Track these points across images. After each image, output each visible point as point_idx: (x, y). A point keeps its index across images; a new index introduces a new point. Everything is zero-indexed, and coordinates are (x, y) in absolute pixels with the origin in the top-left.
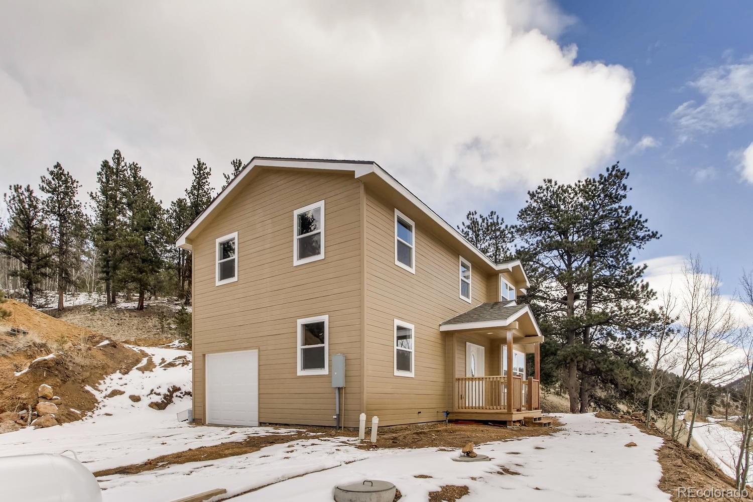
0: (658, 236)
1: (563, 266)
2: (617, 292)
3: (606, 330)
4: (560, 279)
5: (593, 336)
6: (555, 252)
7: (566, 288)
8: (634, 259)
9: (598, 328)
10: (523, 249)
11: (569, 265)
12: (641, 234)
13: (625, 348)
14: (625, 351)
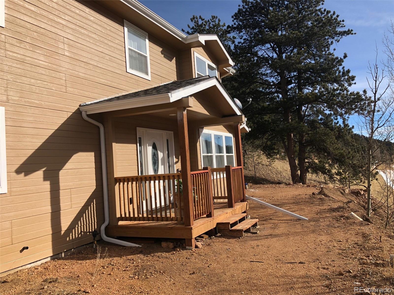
0: (353, 32)
1: (275, 56)
2: (322, 76)
3: (316, 108)
4: (273, 67)
5: (305, 113)
6: (268, 45)
7: (279, 74)
8: (334, 50)
9: (310, 106)
10: (240, 44)
11: (280, 56)
12: (339, 29)
13: (334, 123)
14: (333, 124)
